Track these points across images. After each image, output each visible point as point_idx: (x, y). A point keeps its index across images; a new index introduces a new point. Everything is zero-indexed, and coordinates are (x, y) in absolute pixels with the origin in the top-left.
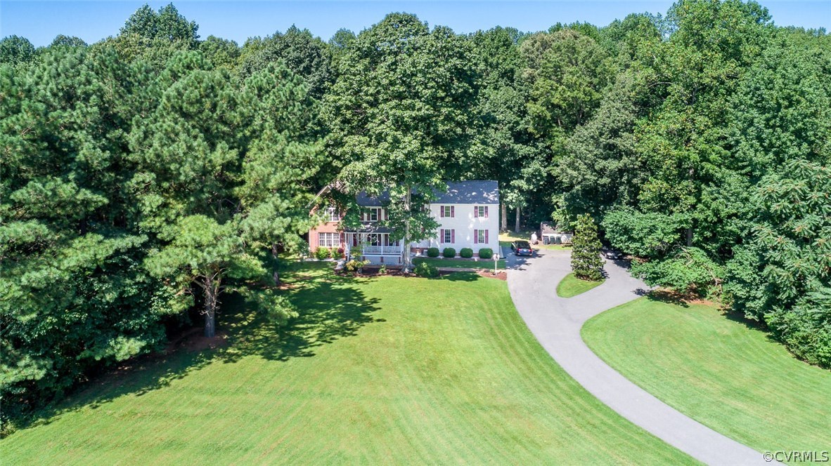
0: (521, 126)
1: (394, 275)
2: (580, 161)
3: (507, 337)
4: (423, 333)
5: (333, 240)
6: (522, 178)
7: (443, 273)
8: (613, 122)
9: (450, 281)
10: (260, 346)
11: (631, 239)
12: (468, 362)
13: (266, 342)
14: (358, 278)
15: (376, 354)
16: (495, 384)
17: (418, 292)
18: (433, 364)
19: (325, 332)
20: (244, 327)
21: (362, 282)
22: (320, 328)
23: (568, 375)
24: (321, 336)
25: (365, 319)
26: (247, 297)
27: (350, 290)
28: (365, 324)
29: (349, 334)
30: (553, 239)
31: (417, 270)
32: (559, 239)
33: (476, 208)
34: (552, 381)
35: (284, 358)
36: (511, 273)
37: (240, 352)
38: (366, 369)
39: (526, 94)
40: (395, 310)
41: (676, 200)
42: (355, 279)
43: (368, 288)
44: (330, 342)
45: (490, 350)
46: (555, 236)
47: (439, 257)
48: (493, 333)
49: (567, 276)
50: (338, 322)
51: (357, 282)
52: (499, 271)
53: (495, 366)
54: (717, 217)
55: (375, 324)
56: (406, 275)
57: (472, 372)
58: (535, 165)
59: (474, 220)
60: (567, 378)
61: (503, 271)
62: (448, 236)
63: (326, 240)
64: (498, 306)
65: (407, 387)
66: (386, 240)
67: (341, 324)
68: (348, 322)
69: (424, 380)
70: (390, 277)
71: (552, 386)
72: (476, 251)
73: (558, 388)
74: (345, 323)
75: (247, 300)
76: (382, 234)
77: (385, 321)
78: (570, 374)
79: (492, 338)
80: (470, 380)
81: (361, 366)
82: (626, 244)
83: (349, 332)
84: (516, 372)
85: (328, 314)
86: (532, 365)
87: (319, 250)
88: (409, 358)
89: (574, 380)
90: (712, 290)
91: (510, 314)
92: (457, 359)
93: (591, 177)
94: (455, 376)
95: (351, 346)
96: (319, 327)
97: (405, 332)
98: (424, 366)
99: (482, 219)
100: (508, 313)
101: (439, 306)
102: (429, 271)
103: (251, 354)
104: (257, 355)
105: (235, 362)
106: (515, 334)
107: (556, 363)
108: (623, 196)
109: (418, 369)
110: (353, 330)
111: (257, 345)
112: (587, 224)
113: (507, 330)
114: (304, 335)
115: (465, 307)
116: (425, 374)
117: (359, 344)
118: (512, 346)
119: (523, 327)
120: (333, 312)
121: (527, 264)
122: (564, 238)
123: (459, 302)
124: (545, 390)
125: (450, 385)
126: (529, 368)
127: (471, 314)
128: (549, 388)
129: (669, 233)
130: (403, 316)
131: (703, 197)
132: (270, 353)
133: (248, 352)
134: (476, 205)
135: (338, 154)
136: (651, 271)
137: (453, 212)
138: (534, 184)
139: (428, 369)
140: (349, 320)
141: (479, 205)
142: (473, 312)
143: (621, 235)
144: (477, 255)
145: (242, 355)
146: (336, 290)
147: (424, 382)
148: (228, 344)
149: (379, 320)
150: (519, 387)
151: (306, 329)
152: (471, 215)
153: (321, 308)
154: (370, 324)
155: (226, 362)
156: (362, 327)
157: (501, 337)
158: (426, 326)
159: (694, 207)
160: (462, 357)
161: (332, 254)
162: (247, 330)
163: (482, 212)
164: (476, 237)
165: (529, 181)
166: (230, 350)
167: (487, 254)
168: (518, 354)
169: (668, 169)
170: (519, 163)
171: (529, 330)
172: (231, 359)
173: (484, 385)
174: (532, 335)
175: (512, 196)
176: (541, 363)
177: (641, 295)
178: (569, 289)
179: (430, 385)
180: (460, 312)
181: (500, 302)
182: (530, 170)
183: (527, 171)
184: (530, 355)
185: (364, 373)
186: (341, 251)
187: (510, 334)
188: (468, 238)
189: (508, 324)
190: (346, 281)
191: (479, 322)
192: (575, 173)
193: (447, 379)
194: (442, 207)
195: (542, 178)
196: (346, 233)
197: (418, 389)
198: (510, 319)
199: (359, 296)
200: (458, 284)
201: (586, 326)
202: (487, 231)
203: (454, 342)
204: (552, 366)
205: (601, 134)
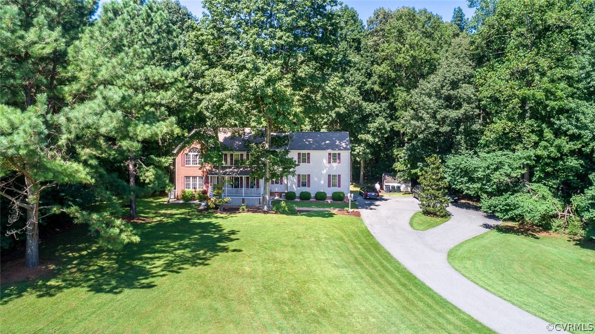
0: (368, 86)
1: (253, 212)
2: (423, 112)
3: (374, 267)
4: (282, 262)
5: (198, 183)
6: (369, 132)
7: (300, 211)
8: (454, 75)
9: (308, 218)
10: (92, 277)
11: (472, 180)
12: (337, 294)
13: (100, 273)
14: (219, 215)
15: (228, 285)
16: (373, 320)
17: (277, 225)
18: (295, 297)
19: (172, 261)
20: (82, 256)
21: (222, 217)
22: (168, 258)
23: (456, 308)
24: (169, 267)
25: (220, 249)
26: (77, 218)
27: (210, 223)
28: (219, 254)
29: (200, 264)
30: (393, 187)
31: (276, 207)
32: (399, 187)
33: (330, 154)
34: (439, 314)
35: (117, 291)
36: (363, 212)
37: (64, 284)
38: (213, 303)
39: (372, 59)
40: (253, 241)
41: (519, 138)
42: (216, 215)
43: (227, 222)
44: (178, 272)
45: (359, 280)
46: (396, 185)
47: (296, 200)
48: (357, 262)
49: (416, 214)
50: (191, 252)
51: (216, 217)
52: (352, 210)
53: (367, 297)
54: (560, 153)
55: (230, 254)
56: (265, 212)
57: (343, 305)
58: (380, 120)
59: (328, 165)
60: (455, 311)
61: (356, 210)
62: (304, 181)
63: (191, 183)
64: (358, 238)
65: (264, 326)
66: (248, 183)
67: (194, 254)
68: (202, 252)
69: (286, 316)
70: (250, 214)
71: (441, 320)
72: (329, 195)
73: (450, 323)
74: (197, 253)
75: (76, 221)
76: (243, 176)
77: (240, 251)
78: (456, 305)
79: (359, 267)
80: (342, 315)
81: (209, 300)
82: (467, 185)
83: (200, 261)
84: (395, 305)
85: (180, 245)
86: (411, 296)
87: (184, 192)
88: (268, 289)
89: (464, 313)
90: (556, 223)
91: (371, 244)
92: (323, 290)
93: (433, 125)
94: (323, 311)
95: (200, 277)
96: (167, 256)
97: (263, 262)
98: (285, 298)
99: (335, 165)
100: (370, 245)
101: (299, 238)
102: (286, 209)
103: (76, 286)
104: (83, 287)
105: (51, 295)
106: (381, 263)
107: (435, 293)
108: (460, 144)
109: (278, 303)
110: (205, 259)
111: (87, 276)
112: (434, 164)
113: (372, 259)
114: (148, 264)
115: (326, 238)
116: (287, 308)
117: (210, 275)
118: (382, 276)
119: (388, 257)
120: (187, 242)
121: (376, 206)
122: (403, 187)
123: (319, 234)
124: (434, 326)
125: (318, 322)
126: (407, 300)
127: (332, 244)
128: (439, 323)
129: (517, 168)
130: (261, 246)
131: (545, 134)
132: (100, 285)
133: (73, 284)
134: (330, 151)
135: (198, 85)
136: (504, 203)
137: (309, 158)
138: (379, 138)
139: (289, 303)
140: (202, 250)
141: (332, 152)
142: (333, 242)
143: (461, 177)
144: (330, 198)
145: (64, 287)
146: (194, 224)
147: (285, 318)
148: (53, 275)
149: (234, 251)
150: (403, 323)
151: (152, 259)
152: (325, 161)
153: (175, 239)
154: (225, 254)
155: (40, 296)
156: (216, 257)
157: (367, 267)
158: (287, 256)
159: (536, 145)
160: (329, 288)
161: (197, 196)
162: (84, 260)
163: (335, 158)
164: (329, 181)
165: (374, 135)
166: (52, 283)
167: (340, 196)
168: (390, 284)
169: (513, 108)
170: (365, 119)
171: (395, 259)
172: (49, 292)
173: (360, 320)
174: (400, 264)
175: (359, 149)
176: (419, 294)
177: (489, 228)
178: (421, 224)
179: (294, 322)
180: (320, 243)
181: (359, 234)
182: (376, 125)
183: (372, 126)
184: (404, 285)
185: (210, 307)
186: (205, 192)
187: (376, 263)
188: (322, 182)
189: (372, 254)
190: (205, 216)
191: (341, 251)
192: (418, 124)
193: (314, 314)
194: (299, 154)
195: (386, 132)
196: (210, 176)
197: (279, 328)
198: (373, 249)
199: (218, 228)
200: (316, 220)
201: (451, 255)
202: (339, 176)
203: (318, 272)
204: (433, 297)
205: (442, 86)
